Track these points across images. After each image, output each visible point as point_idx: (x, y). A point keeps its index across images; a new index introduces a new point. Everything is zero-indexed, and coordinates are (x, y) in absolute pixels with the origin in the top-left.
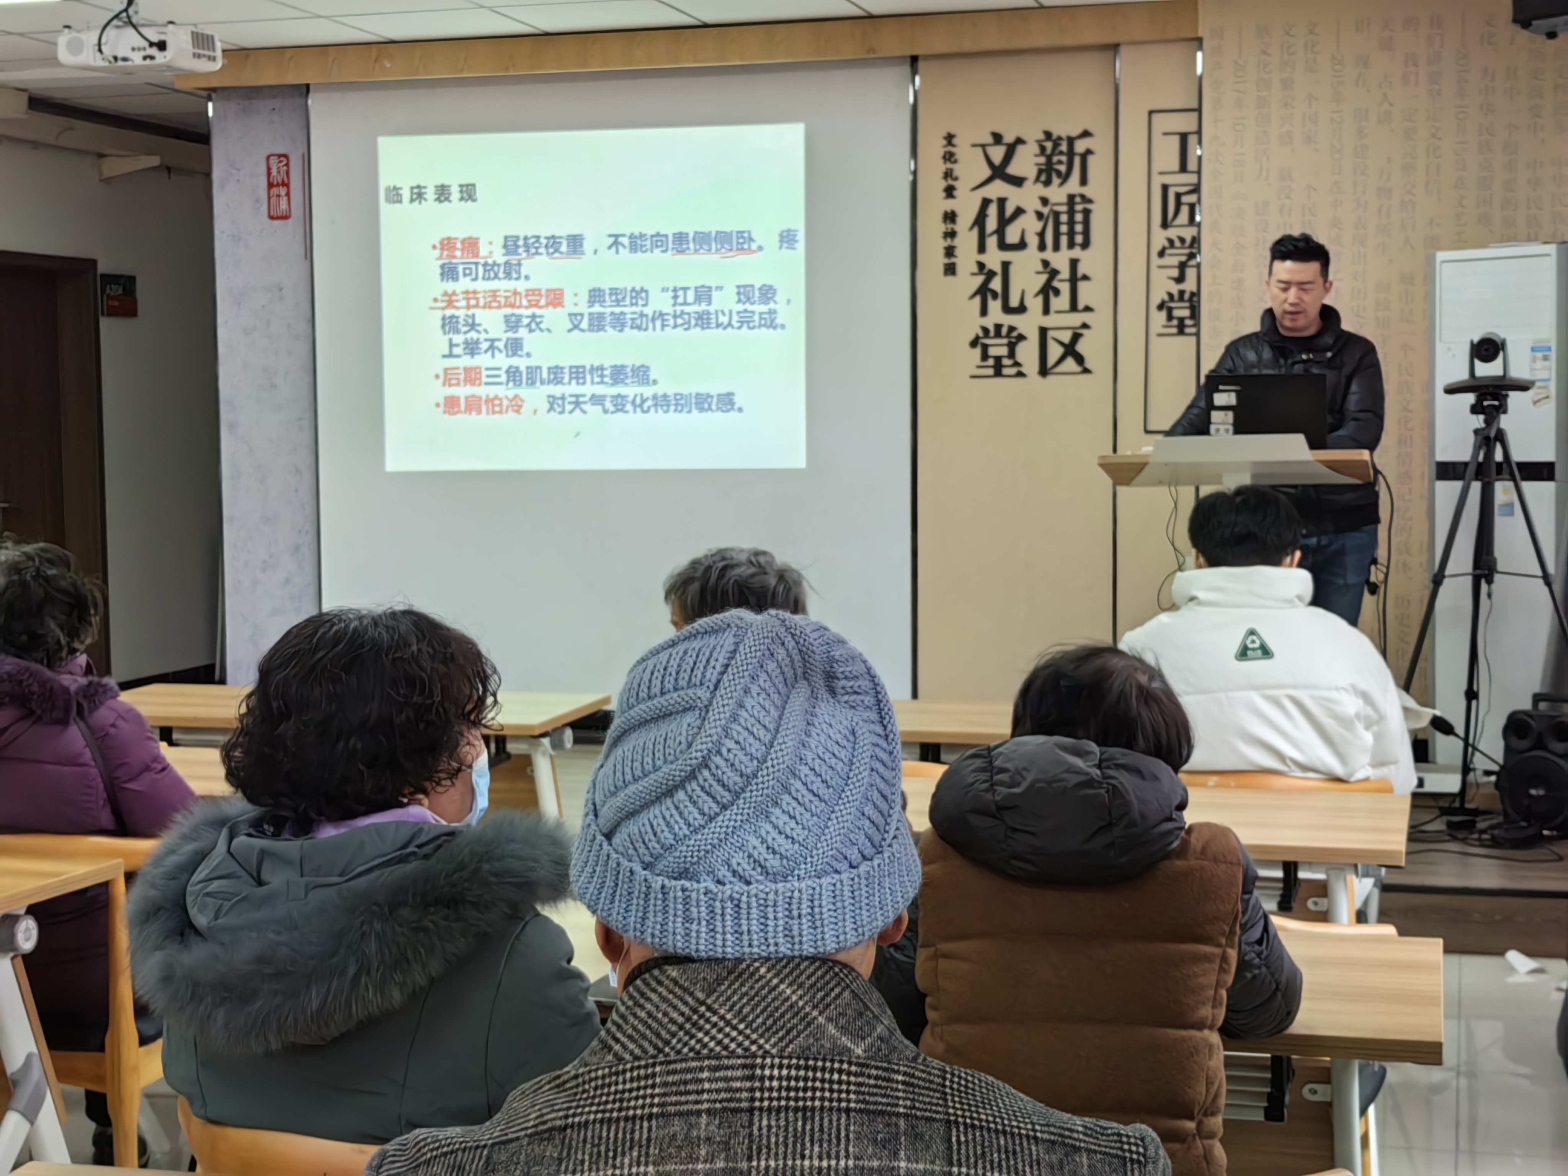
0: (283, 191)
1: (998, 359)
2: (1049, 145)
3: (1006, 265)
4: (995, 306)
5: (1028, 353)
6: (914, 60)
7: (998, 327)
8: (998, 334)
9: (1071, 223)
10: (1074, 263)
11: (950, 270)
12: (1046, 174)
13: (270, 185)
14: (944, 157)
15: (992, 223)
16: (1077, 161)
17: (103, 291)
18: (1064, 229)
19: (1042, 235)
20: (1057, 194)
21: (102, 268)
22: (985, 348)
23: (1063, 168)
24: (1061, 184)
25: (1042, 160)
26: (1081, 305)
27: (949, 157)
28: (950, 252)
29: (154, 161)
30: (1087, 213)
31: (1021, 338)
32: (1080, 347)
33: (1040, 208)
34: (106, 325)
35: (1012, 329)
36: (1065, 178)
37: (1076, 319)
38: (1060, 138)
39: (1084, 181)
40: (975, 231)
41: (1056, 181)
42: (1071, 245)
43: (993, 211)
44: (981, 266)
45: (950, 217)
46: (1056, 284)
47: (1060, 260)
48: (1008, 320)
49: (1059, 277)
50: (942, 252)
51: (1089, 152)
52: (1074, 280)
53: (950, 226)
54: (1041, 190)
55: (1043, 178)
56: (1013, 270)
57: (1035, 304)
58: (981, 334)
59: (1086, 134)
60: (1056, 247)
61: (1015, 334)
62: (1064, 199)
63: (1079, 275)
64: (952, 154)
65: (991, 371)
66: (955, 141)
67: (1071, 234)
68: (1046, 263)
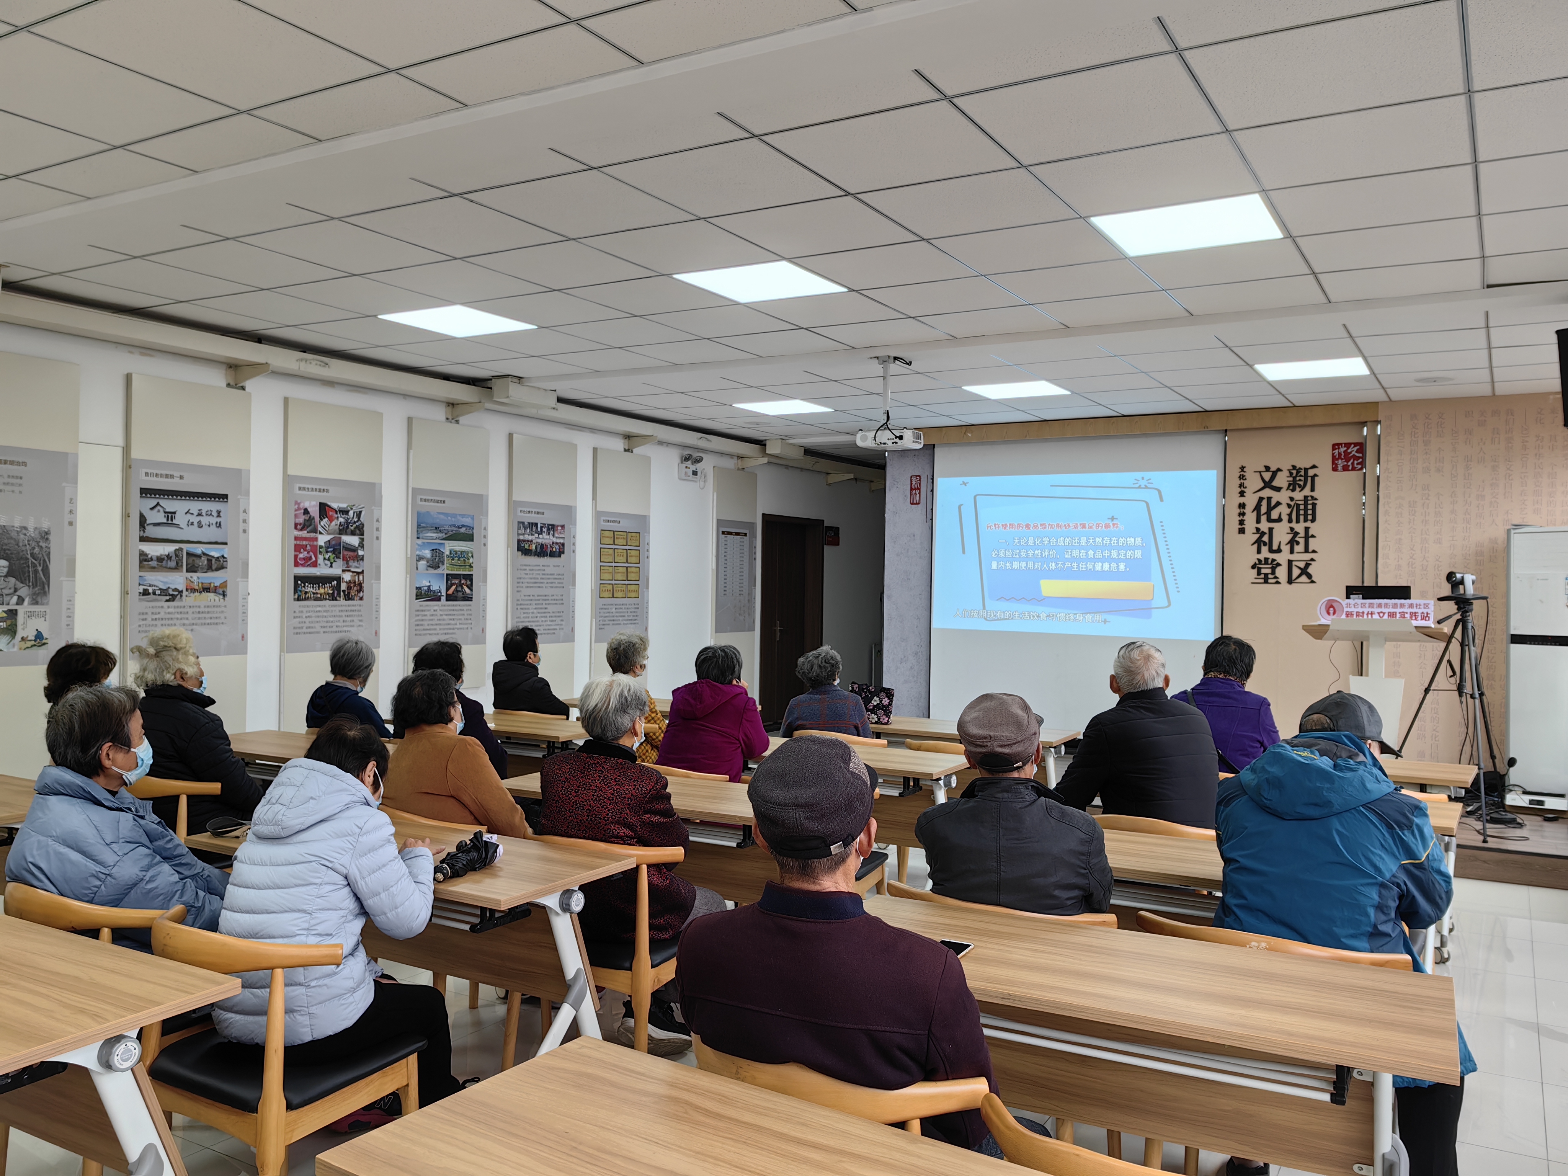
0: (917, 492)
1: (1266, 575)
2: (1294, 472)
3: (1271, 529)
4: (1265, 549)
5: (1282, 573)
6: (1226, 431)
7: (1266, 559)
8: (1266, 562)
9: (1306, 510)
10: (1307, 529)
11: (1242, 531)
12: (1293, 486)
13: (912, 489)
14: (1240, 477)
15: (1264, 509)
16: (1309, 479)
17: (826, 534)
18: (1302, 512)
19: (1290, 515)
20: (1298, 495)
21: (826, 524)
22: (1259, 569)
23: (1302, 483)
24: (1300, 491)
25: (1291, 479)
26: (1310, 550)
27: (1242, 477)
28: (1241, 522)
29: (852, 476)
30: (1314, 505)
31: (1279, 565)
32: (1310, 570)
33: (1289, 502)
34: (827, 548)
35: (1273, 560)
36: (1302, 488)
37: (1307, 556)
38: (1300, 468)
39: (1312, 490)
40: (1256, 512)
41: (1298, 489)
42: (1306, 520)
43: (1264, 503)
44: (1258, 529)
45: (1242, 506)
46: (1297, 539)
47: (1300, 528)
48: (1272, 556)
49: (1299, 536)
50: (1238, 522)
51: (1316, 475)
52: (1307, 537)
53: (1242, 510)
54: (1290, 494)
55: (1291, 488)
56: (1275, 533)
57: (1286, 549)
58: (1257, 562)
59: (1314, 467)
60: (1298, 521)
61: (1275, 563)
62: (1303, 498)
63: (1310, 535)
64: (1244, 476)
65: (1262, 581)
66: (1245, 470)
67: (1306, 515)
68: (1292, 529)
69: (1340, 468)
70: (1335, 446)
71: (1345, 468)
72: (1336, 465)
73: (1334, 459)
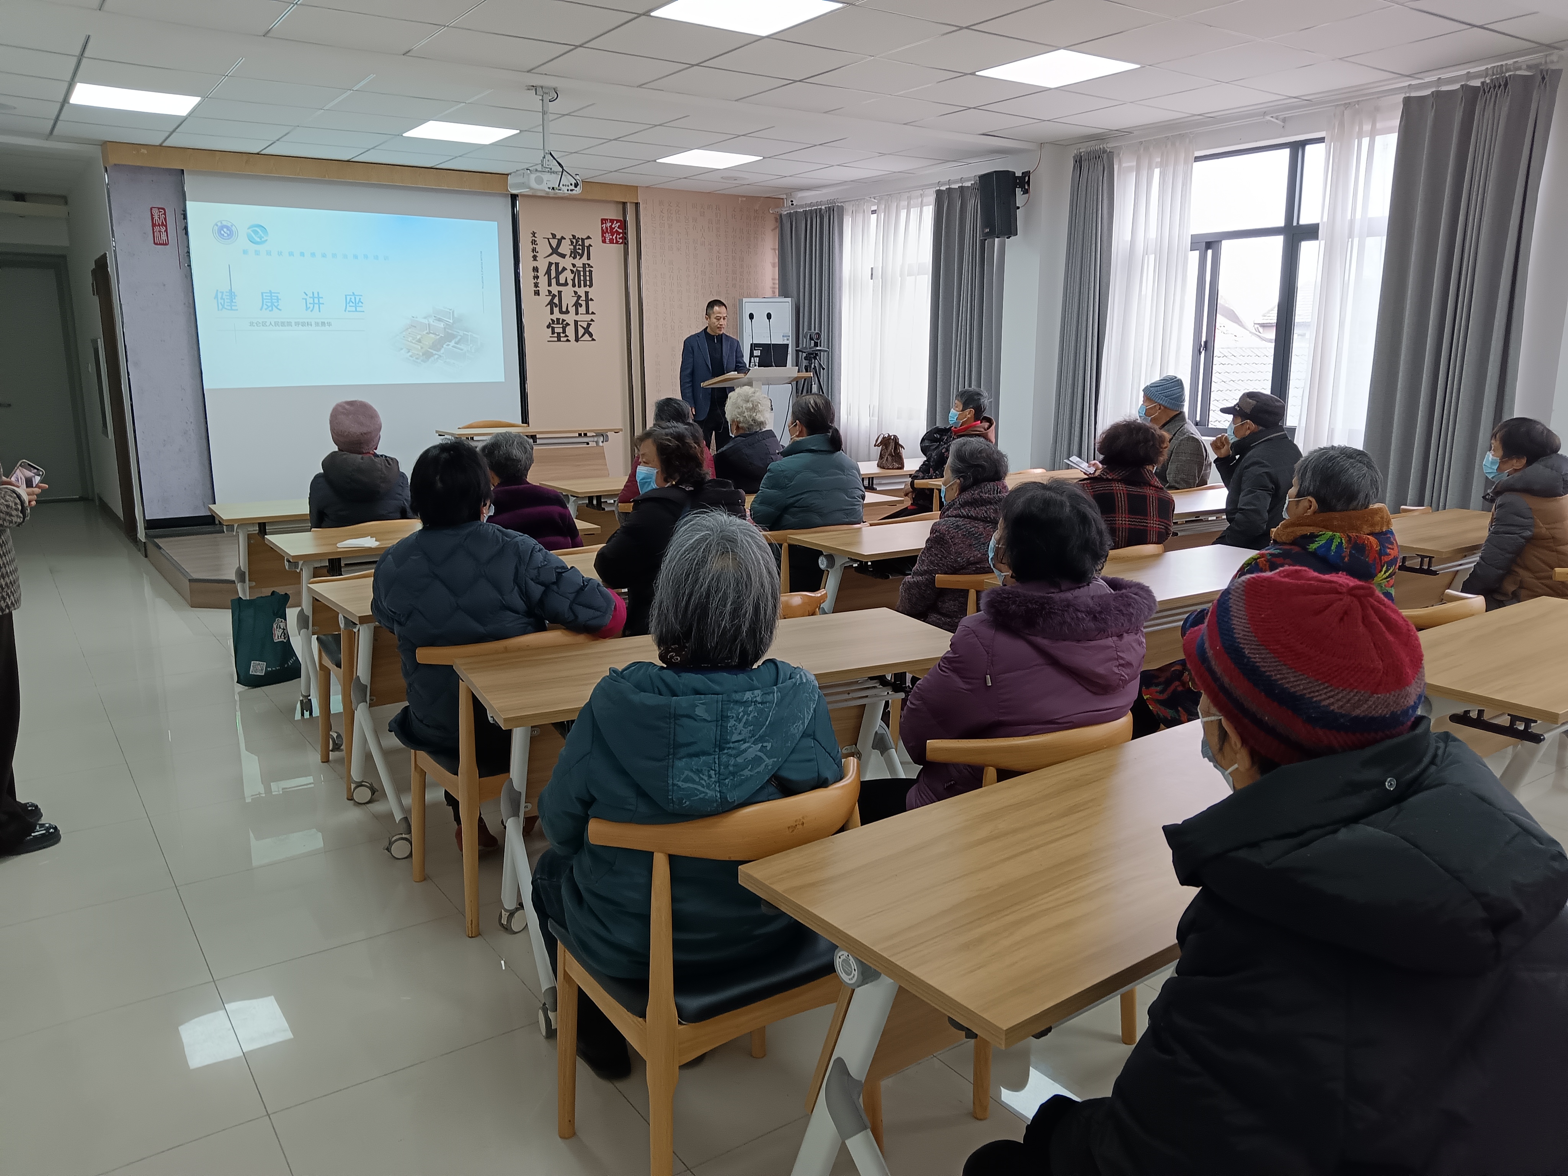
0: (163, 229)
1: (559, 334)
2: (574, 241)
3: (560, 292)
4: (556, 310)
5: (570, 331)
6: (514, 196)
7: (558, 319)
8: (558, 323)
9: (585, 276)
10: (587, 293)
11: (537, 293)
12: (574, 254)
13: (154, 225)
14: (532, 242)
15: (553, 273)
16: (586, 248)
18: (582, 278)
19: (573, 280)
20: (579, 263)
22: (553, 329)
23: (580, 251)
24: (580, 259)
25: (572, 247)
26: (590, 313)
27: (534, 242)
28: (536, 285)
30: (590, 272)
31: (568, 324)
32: (591, 330)
33: (572, 268)
35: (564, 321)
36: (581, 256)
37: (588, 317)
38: (578, 238)
39: (589, 258)
40: (547, 275)
41: (578, 257)
42: (585, 286)
43: (553, 267)
44: (550, 292)
45: (536, 269)
46: (580, 302)
47: (581, 291)
48: (562, 317)
49: (581, 299)
50: (533, 285)
51: (590, 245)
52: (587, 300)
53: (536, 273)
54: (572, 261)
55: (573, 255)
56: (563, 295)
57: (572, 310)
58: (551, 322)
60: (580, 286)
61: (565, 323)
62: (582, 266)
63: (590, 298)
64: (536, 241)
65: (556, 339)
66: (535, 235)
67: (585, 281)
68: (576, 293)
69: (607, 241)
70: (603, 221)
71: (611, 242)
72: (605, 238)
73: (603, 232)
